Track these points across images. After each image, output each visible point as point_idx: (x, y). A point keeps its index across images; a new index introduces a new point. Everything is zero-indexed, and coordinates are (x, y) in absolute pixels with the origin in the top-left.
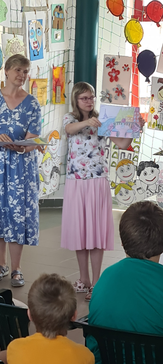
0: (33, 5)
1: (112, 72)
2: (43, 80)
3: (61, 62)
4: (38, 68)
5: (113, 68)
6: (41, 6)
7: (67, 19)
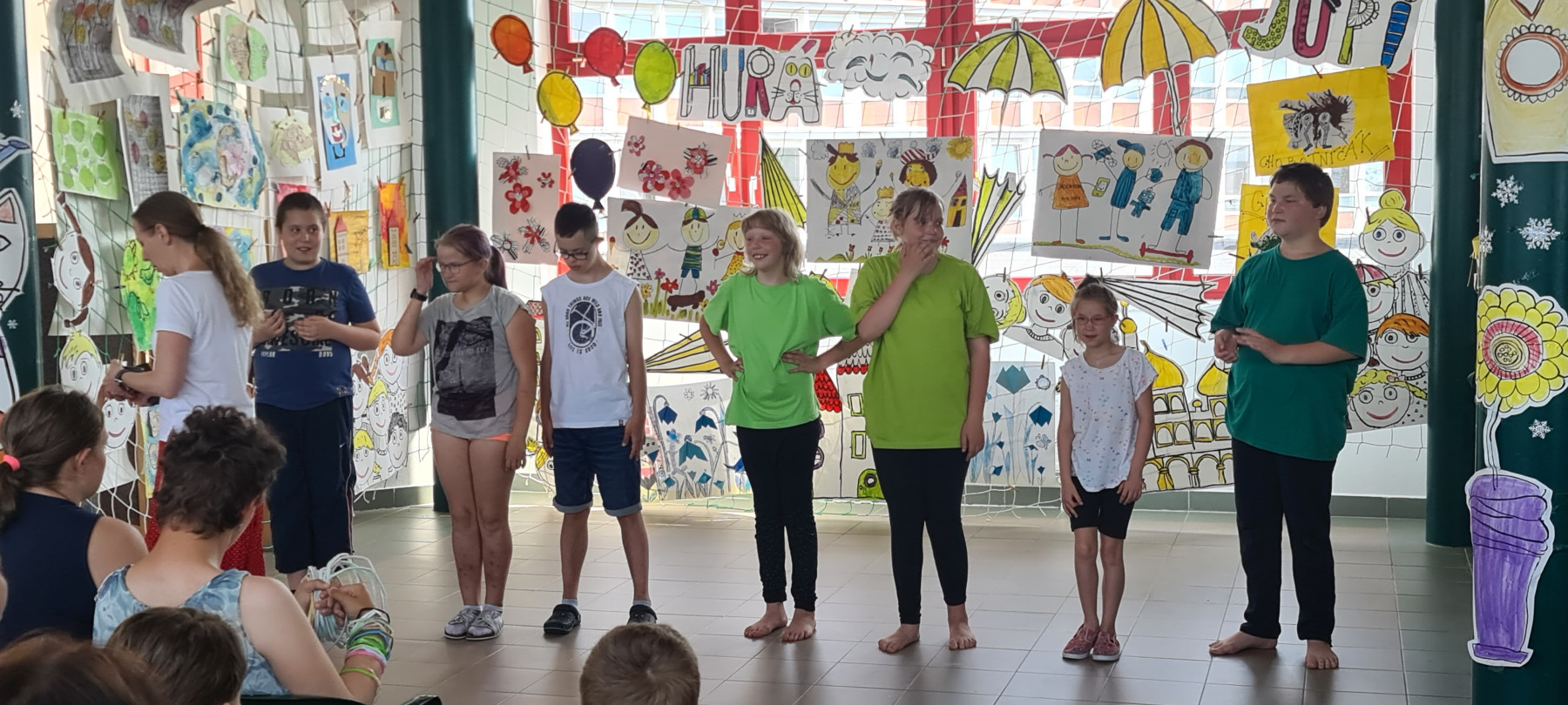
0: (325, 40)
1: (514, 192)
2: (358, 214)
3: (395, 173)
4: (347, 187)
5: (515, 182)
6: (341, 43)
7: (403, 74)
